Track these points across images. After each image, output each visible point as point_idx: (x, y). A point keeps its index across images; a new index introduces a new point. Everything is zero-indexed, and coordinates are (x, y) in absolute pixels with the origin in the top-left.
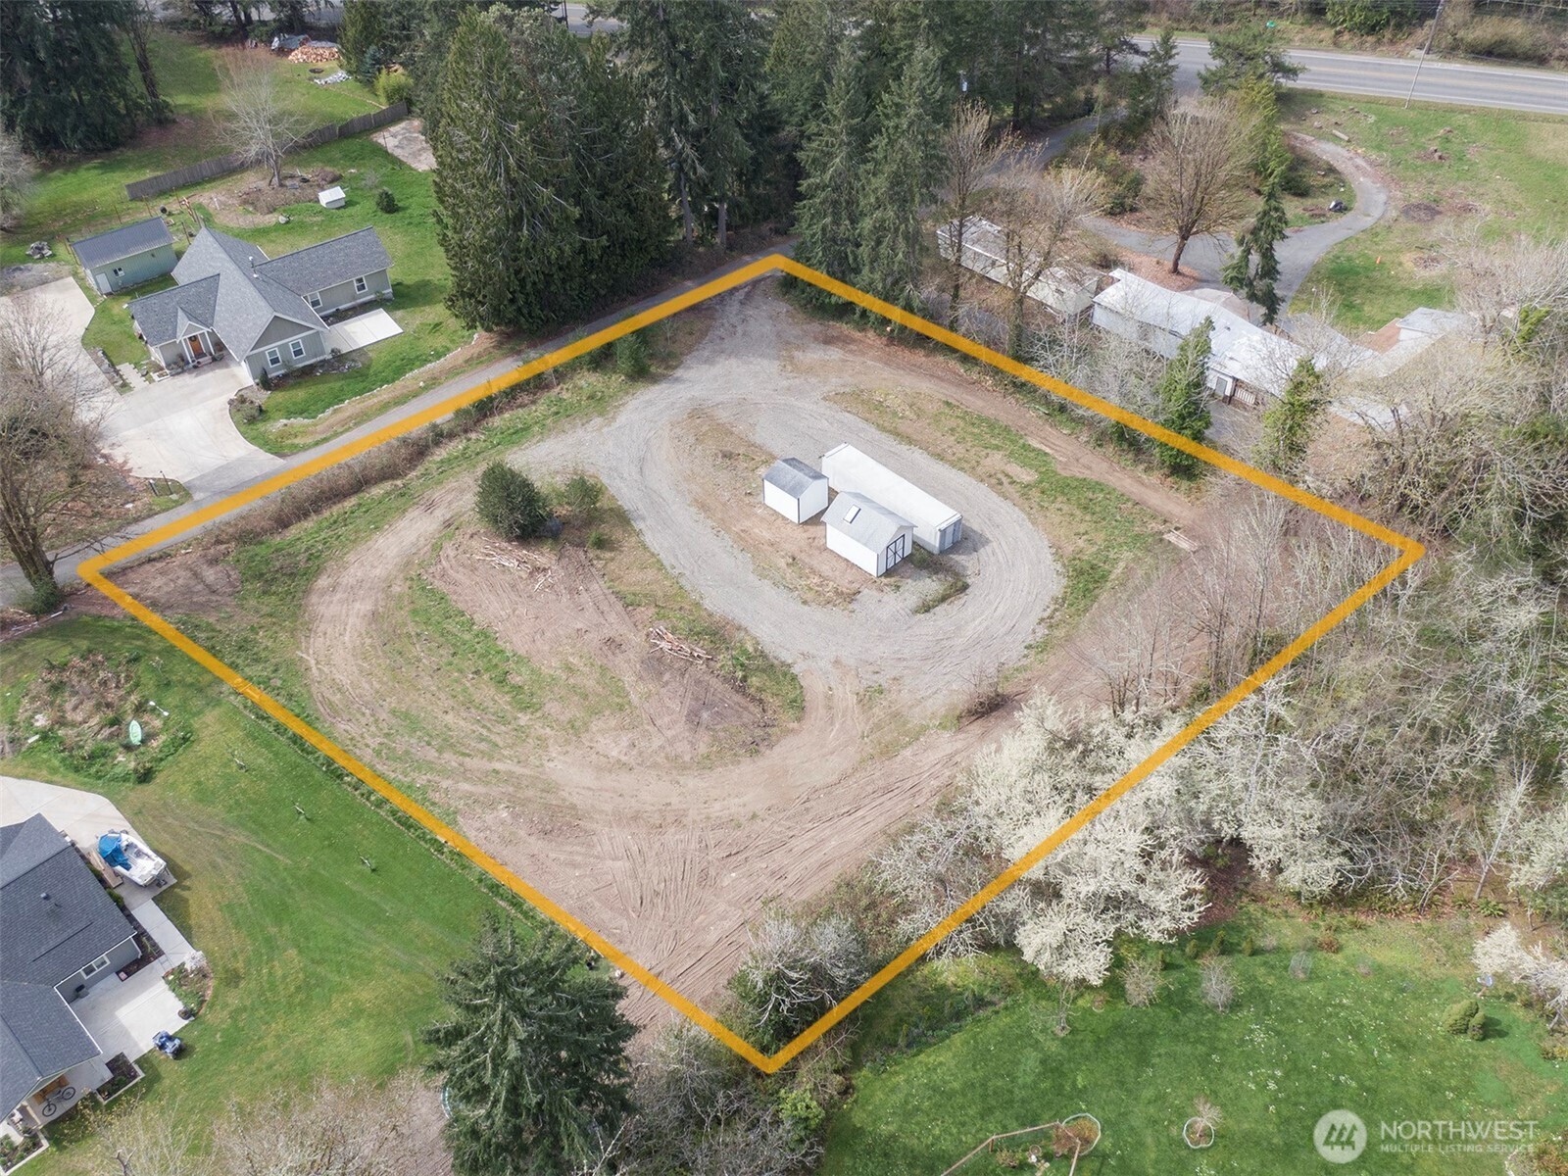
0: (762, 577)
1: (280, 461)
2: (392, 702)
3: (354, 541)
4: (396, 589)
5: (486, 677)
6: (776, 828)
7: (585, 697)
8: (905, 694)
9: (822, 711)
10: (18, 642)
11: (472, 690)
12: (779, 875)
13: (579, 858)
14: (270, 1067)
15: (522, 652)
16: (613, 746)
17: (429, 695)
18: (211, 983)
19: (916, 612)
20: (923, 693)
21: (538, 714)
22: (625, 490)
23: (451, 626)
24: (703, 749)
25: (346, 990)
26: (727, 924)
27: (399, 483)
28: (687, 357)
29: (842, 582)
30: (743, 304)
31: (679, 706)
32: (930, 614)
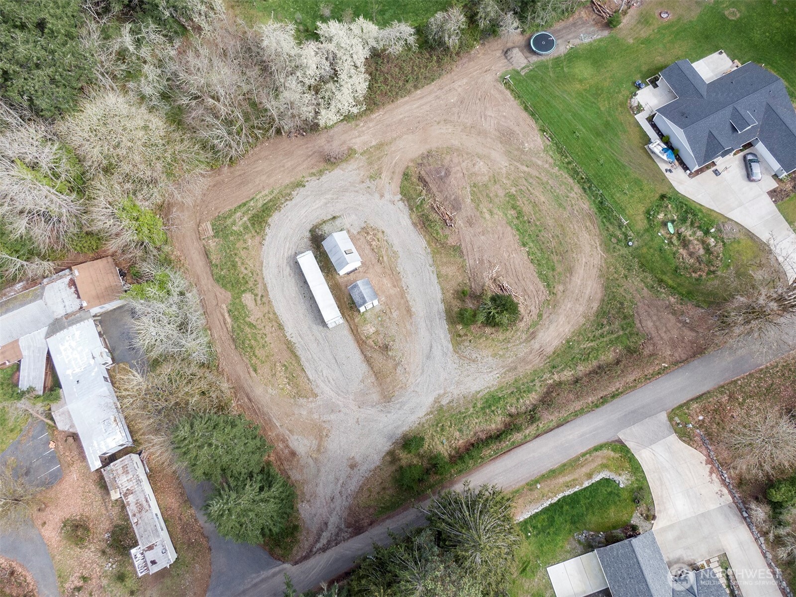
1: (622, 437)
2: (566, 214)
3: (580, 333)
4: (561, 288)
5: (526, 218)
6: (432, 116)
7: (487, 195)
8: (362, 173)
9: (397, 171)
11: (532, 213)
12: (438, 97)
13: (503, 120)
14: (607, 71)
15: (509, 228)
16: (481, 166)
17: (550, 214)
19: (339, 217)
20: (355, 172)
21: (507, 191)
22: (442, 336)
23: (537, 253)
24: (448, 158)
25: (585, 90)
26: (460, 83)
27: (556, 377)
28: (378, 463)
29: (362, 239)
30: (326, 524)
31: (452, 180)
32: (334, 215)
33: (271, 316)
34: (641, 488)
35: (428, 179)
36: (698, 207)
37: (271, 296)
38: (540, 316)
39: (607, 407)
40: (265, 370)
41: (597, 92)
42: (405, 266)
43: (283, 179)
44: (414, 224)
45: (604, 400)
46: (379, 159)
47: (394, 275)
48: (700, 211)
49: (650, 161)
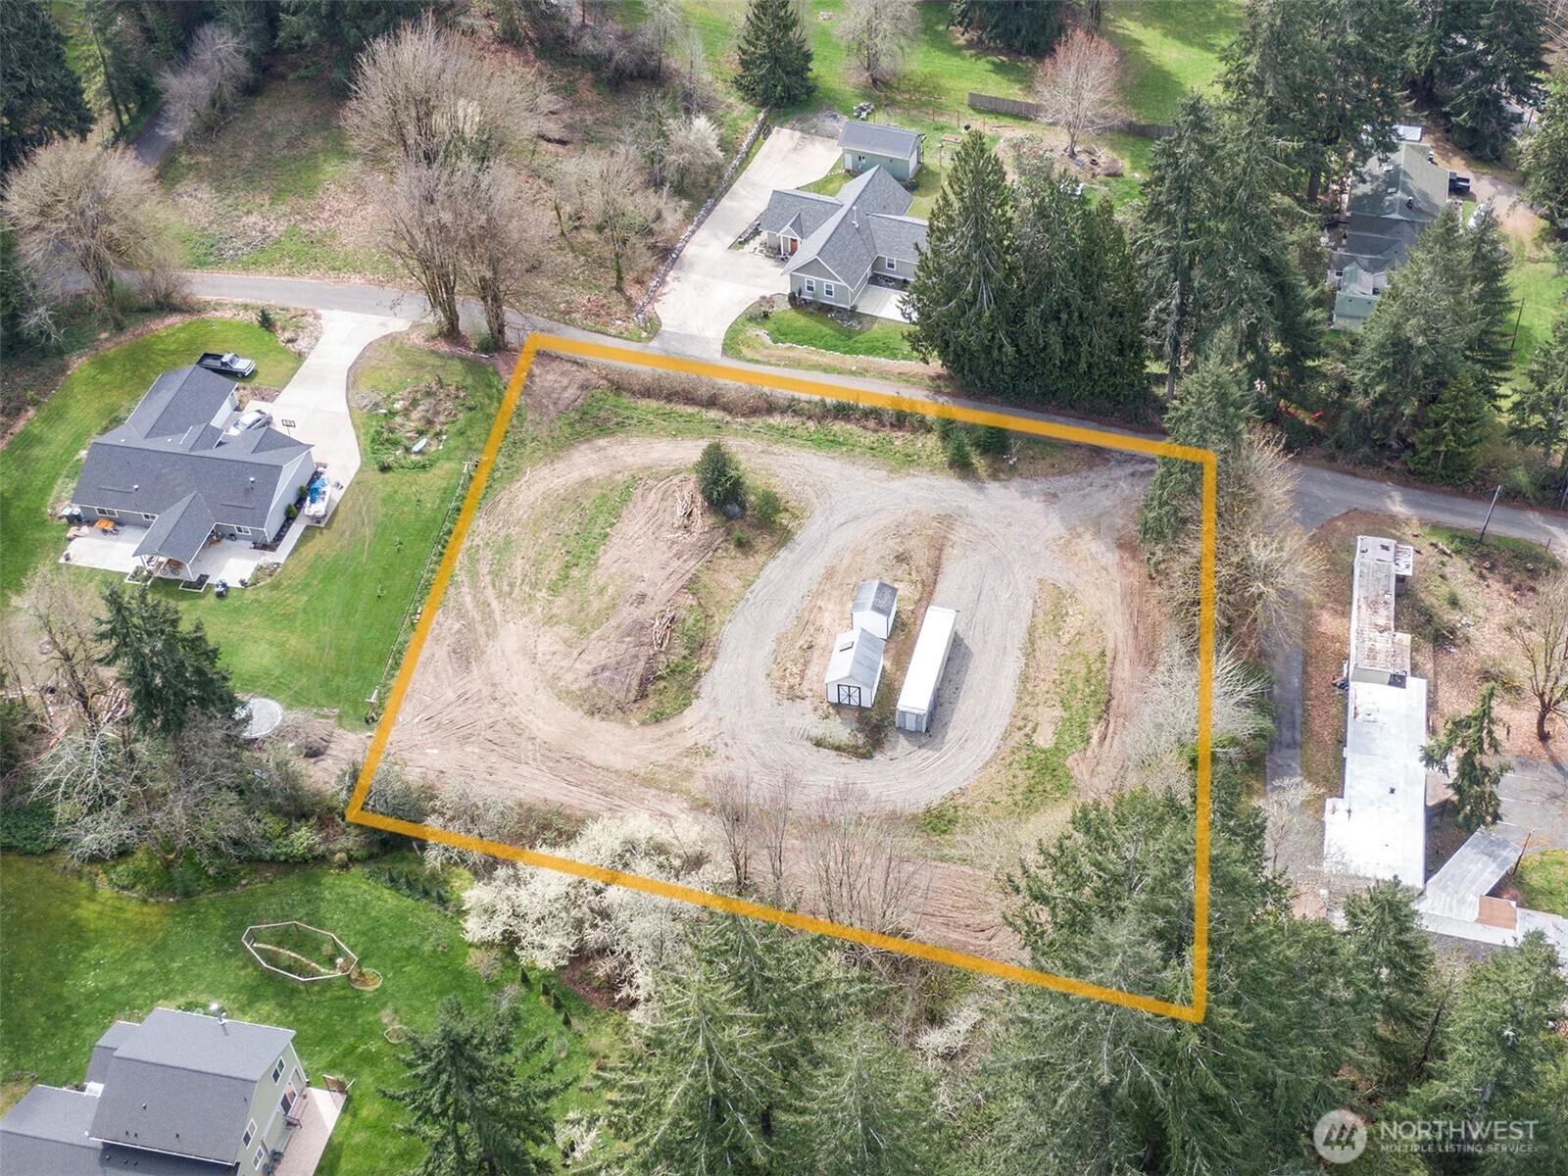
0: (779, 642)
1: (718, 356)
2: (514, 531)
4: (619, 477)
10: (452, 356)
12: (492, 771)
13: (443, 675)
15: (600, 562)
16: (547, 645)
18: (269, 580)
19: (809, 738)
22: (815, 527)
23: (601, 520)
24: (574, 687)
27: (728, 418)
28: (1019, 479)
29: (806, 685)
30: (1133, 475)
31: (604, 658)
32: (815, 748)
33: (1027, 699)
34: (752, 319)
35: (635, 683)
36: (362, 438)
37: (1008, 720)
41: (281, 620)
42: (780, 618)
44: (714, 657)
46: (670, 768)
48: (367, 433)
49: (341, 509)
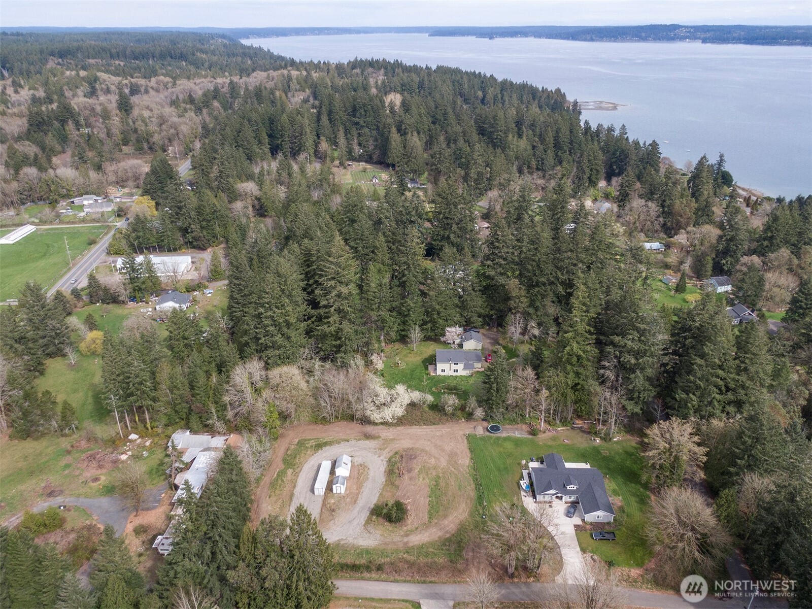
1: (421, 602)
3: (431, 544)
5: (439, 487)
6: (424, 436)
7: (427, 472)
8: (377, 446)
9: (393, 450)
11: (444, 487)
12: (432, 431)
13: (456, 449)
14: (520, 449)
15: (428, 488)
17: (452, 490)
20: (375, 445)
21: (438, 474)
22: (363, 517)
25: (504, 452)
26: (445, 430)
27: (405, 556)
31: (415, 461)
33: (294, 481)
35: (404, 457)
37: (300, 474)
38: (417, 528)
39: (424, 586)
40: (273, 499)
41: (510, 455)
42: (368, 484)
43: (342, 436)
44: (385, 472)
45: (424, 582)
46: (389, 444)
47: (360, 487)
49: (518, 489)
